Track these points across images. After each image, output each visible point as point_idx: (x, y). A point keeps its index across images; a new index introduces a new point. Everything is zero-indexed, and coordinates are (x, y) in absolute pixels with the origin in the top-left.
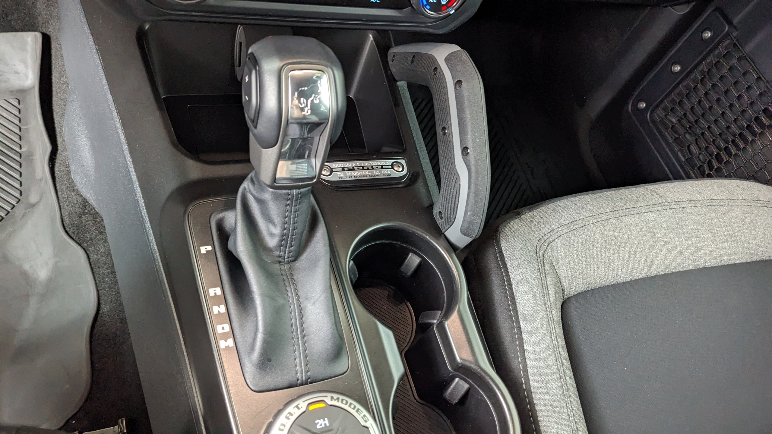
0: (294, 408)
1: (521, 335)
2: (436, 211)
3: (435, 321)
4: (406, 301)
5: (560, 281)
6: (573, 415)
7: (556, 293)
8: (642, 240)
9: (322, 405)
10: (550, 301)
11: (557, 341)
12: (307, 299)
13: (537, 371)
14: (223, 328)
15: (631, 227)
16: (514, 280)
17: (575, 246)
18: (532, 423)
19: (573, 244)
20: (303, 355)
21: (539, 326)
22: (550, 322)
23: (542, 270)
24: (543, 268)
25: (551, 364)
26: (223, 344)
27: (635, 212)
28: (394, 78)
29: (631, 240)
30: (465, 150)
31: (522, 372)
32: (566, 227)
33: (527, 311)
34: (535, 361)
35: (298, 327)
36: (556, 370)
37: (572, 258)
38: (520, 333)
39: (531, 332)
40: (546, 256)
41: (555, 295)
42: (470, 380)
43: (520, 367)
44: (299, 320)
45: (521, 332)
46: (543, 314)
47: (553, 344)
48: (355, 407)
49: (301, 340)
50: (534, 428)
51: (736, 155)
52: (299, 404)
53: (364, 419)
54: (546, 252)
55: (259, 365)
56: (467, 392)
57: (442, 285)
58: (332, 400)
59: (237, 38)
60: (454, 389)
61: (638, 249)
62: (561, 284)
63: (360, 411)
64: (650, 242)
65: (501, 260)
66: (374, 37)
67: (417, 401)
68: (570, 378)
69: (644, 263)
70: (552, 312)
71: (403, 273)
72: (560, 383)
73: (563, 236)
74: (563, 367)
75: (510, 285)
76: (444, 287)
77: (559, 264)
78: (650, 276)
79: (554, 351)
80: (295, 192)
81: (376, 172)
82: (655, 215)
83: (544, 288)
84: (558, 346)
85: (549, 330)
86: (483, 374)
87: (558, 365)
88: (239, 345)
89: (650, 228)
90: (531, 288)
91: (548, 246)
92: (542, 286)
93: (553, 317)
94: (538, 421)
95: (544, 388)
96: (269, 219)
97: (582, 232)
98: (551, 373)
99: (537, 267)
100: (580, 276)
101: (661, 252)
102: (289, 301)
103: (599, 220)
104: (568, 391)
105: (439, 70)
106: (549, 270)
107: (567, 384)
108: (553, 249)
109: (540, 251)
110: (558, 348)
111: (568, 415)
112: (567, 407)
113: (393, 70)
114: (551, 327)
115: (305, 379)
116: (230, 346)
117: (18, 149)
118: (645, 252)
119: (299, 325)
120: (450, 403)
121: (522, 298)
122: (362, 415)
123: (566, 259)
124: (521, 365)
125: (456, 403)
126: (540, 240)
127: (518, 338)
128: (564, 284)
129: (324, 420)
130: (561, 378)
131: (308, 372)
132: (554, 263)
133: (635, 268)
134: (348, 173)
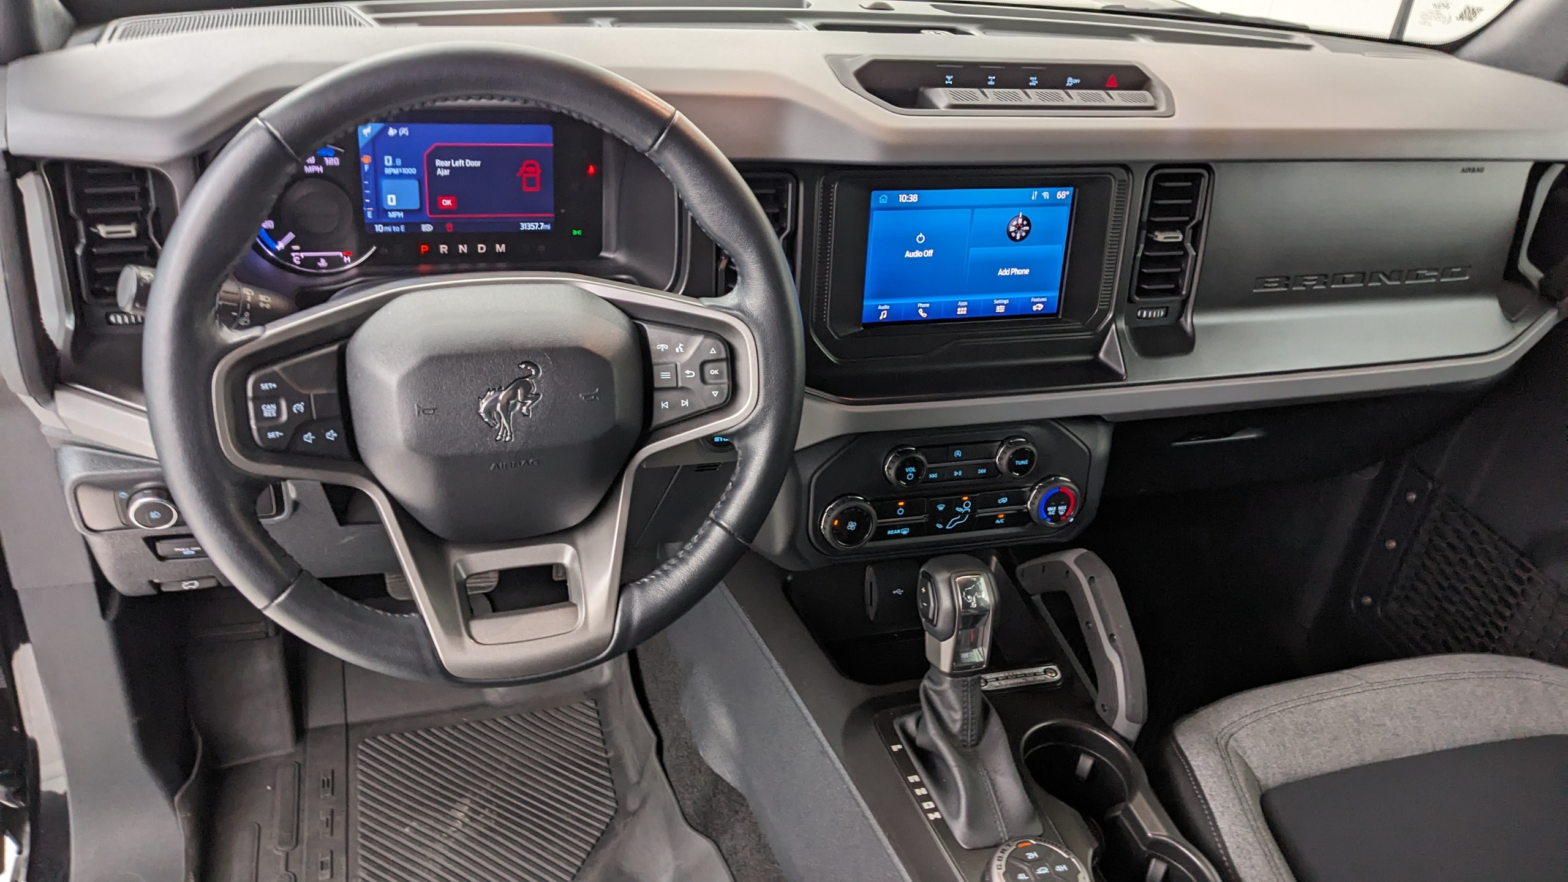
2: (1098, 707)
5: (1253, 774)
7: (1249, 783)
12: (995, 772)
14: (928, 805)
15: (1327, 712)
17: (1263, 736)
19: (1260, 734)
20: (1002, 818)
23: (1226, 758)
24: (1227, 756)
25: (1251, 840)
27: (1330, 696)
28: (1027, 593)
30: (1111, 637)
32: (1248, 717)
37: (1261, 747)
38: (1211, 814)
40: (1229, 747)
41: (1248, 785)
46: (1232, 795)
51: (1500, 638)
54: (1228, 743)
56: (1168, 870)
57: (1120, 776)
59: (867, 578)
61: (1340, 734)
62: (1254, 776)
66: (998, 558)
69: (1352, 750)
71: (1078, 778)
73: (1246, 727)
75: (1192, 771)
76: (1123, 778)
77: (1248, 755)
80: (969, 679)
81: (1030, 679)
82: (1354, 697)
89: (1350, 711)
90: (1215, 772)
91: (1230, 737)
95: (1248, 863)
96: (950, 707)
97: (1267, 721)
98: (1253, 849)
99: (1219, 754)
100: (1275, 766)
103: (1285, 708)
105: (1070, 572)
106: (1235, 759)
108: (1237, 740)
109: (1222, 741)
113: (1024, 584)
117: (603, 755)
118: (1350, 736)
123: (1254, 749)
126: (1220, 732)
128: (1258, 776)
132: (1241, 754)
134: (1003, 682)
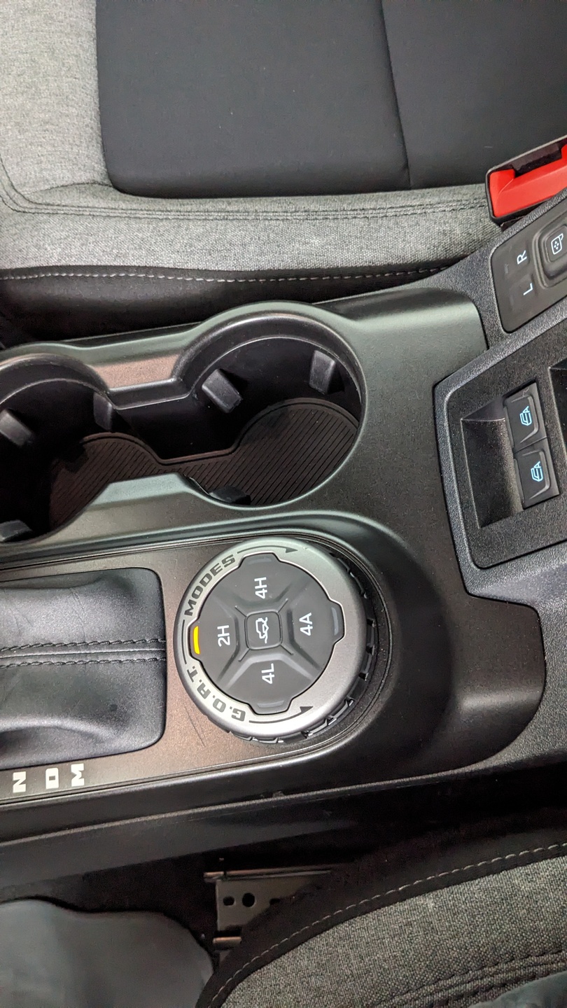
0: (193, 681)
1: (150, 268)
3: (110, 405)
4: (80, 442)
5: (78, 184)
6: (284, 212)
7: (94, 195)
8: (32, 31)
9: (196, 631)
10: (105, 208)
11: (169, 211)
12: (19, 634)
13: (210, 255)
14: (52, 778)
15: (8, 44)
16: (59, 260)
17: (24, 145)
18: (286, 280)
19: (20, 148)
20: (117, 648)
21: (140, 235)
22: (137, 215)
23: (52, 210)
24: (49, 207)
25: (202, 230)
26: (78, 782)
29: (29, 51)
31: (209, 280)
33: (112, 249)
34: (194, 255)
35: (66, 653)
36: (213, 224)
37: (42, 155)
39: (148, 250)
40: (33, 198)
41: (97, 197)
42: (207, 366)
43: (200, 281)
44: (54, 650)
45: (146, 266)
46: (122, 225)
47: (173, 219)
48: (208, 576)
49: (89, 650)
50: (295, 279)
52: (188, 671)
53: (228, 563)
54: (26, 196)
55: (119, 727)
56: (225, 373)
57: (52, 382)
58: (191, 614)
60: (217, 395)
61: (46, 43)
62: (83, 184)
63: (215, 569)
64: (38, 21)
65: (26, 275)
67: (233, 451)
68: (229, 204)
69: (72, 39)
70: (122, 209)
71: (26, 443)
72: (234, 222)
73: (4, 161)
74: (211, 212)
76: (56, 380)
77: (50, 178)
78: (94, 36)
79: (183, 219)
83: (81, 213)
84: (177, 211)
85: (150, 220)
86: (198, 345)
87: (205, 219)
88: (83, 755)
89: (15, 14)
90: (77, 234)
91: (16, 190)
92: (78, 215)
93: (131, 209)
94: (285, 270)
98: (216, 232)
99: (45, 217)
100: (75, 150)
101: (58, 7)
102: (19, 666)
104: (248, 212)
106: (55, 199)
107: (238, 212)
108: (23, 183)
109: (21, 205)
110: (180, 212)
111: (283, 220)
112: (271, 219)
114: (146, 216)
115: (156, 648)
116: (83, 769)
118: (53, 32)
119: (63, 650)
120: (240, 404)
121: (92, 253)
122: (222, 566)
123: (43, 166)
124: (198, 280)
125: (241, 394)
126: (4, 201)
127: (155, 274)
128: (84, 179)
129: (220, 632)
130: (227, 219)
131: (146, 641)
132: (47, 187)
133: (76, 56)
